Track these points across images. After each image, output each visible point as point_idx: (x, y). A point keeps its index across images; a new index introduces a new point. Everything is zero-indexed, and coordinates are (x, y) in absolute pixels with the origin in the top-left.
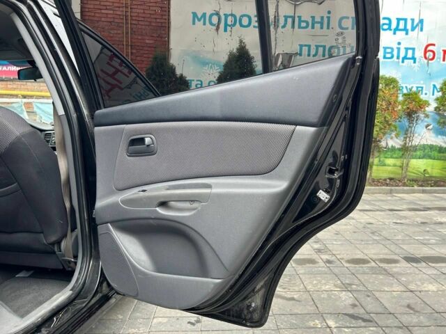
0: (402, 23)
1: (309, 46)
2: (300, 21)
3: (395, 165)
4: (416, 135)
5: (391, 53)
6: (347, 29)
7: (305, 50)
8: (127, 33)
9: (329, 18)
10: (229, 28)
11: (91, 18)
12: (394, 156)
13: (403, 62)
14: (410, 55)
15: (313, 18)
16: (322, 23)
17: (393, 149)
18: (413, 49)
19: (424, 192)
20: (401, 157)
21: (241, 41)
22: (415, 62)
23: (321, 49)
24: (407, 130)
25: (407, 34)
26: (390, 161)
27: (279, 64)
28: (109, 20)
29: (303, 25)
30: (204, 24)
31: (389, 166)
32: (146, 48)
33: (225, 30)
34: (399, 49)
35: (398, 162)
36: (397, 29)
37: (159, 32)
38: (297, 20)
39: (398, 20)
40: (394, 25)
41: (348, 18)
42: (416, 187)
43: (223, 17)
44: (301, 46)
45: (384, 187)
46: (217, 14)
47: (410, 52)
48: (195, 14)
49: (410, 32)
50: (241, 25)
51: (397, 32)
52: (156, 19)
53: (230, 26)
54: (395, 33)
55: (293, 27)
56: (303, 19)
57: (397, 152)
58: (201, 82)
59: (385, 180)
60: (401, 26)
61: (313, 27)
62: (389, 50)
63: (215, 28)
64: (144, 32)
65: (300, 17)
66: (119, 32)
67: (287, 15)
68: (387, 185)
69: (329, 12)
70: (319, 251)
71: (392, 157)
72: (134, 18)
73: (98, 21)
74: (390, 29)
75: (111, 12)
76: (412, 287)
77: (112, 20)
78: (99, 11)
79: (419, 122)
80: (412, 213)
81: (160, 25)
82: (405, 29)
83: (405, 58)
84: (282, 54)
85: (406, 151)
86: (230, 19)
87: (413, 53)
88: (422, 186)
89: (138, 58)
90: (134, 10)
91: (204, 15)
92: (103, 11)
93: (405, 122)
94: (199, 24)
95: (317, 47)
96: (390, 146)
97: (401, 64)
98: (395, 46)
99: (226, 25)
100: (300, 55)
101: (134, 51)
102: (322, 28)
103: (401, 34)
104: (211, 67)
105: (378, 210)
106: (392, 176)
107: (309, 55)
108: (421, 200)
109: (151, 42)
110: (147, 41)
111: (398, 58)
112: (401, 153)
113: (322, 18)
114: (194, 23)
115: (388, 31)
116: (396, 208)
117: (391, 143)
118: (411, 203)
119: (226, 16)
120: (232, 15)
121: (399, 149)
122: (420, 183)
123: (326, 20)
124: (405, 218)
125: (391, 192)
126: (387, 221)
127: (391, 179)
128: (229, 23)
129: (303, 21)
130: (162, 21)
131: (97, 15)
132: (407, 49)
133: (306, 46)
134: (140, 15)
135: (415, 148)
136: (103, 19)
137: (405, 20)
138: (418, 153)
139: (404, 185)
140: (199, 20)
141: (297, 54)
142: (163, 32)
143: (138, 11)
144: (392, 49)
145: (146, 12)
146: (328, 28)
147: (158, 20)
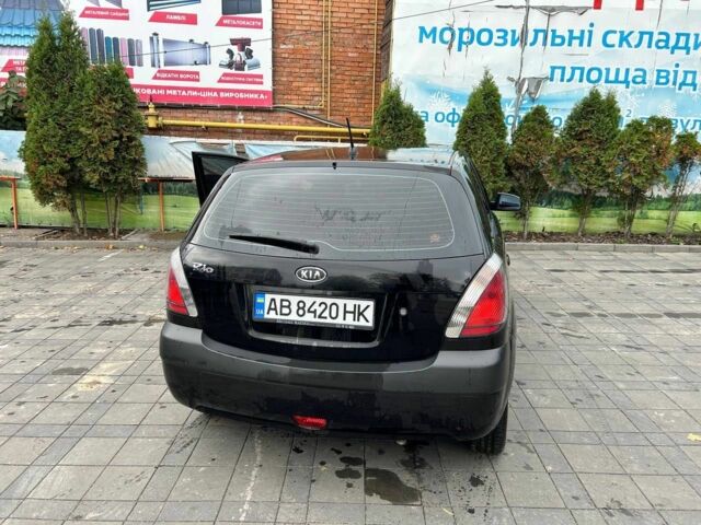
0: (683, 39)
1: (563, 69)
2: (554, 37)
3: (659, 218)
4: (688, 183)
5: (667, 77)
6: (613, 46)
7: (558, 73)
8: (326, 44)
9: (590, 32)
10: (464, 47)
11: (283, 26)
12: (660, 207)
13: (680, 89)
14: (689, 80)
15: (571, 32)
16: (581, 39)
17: (659, 199)
18: (694, 73)
19: (690, 250)
20: (667, 209)
21: (487, 73)
22: (695, 90)
23: (578, 72)
24: (678, 178)
25: (688, 53)
26: (654, 214)
27: (523, 92)
28: (304, 28)
29: (558, 41)
30: (434, 42)
31: (652, 218)
32: (348, 64)
33: (460, 49)
34: (676, 72)
35: (664, 215)
36: (676, 47)
37: (364, 42)
38: (550, 34)
39: (679, 35)
40: (672, 43)
41: (615, 32)
42: (682, 245)
43: (457, 33)
44: (553, 68)
45: (645, 245)
46: (450, 29)
47: (690, 76)
48: (422, 29)
49: (692, 51)
50: (479, 42)
51: (676, 51)
52: (362, 24)
53: (465, 43)
54: (672, 53)
55: (545, 44)
56: (558, 34)
57: (664, 202)
58: (427, 113)
59: (646, 235)
60: (682, 44)
61: (570, 45)
62: (663, 74)
63: (447, 46)
64: (346, 42)
65: (554, 31)
66: (316, 43)
67: (538, 28)
68: (648, 242)
69: (592, 25)
70: (590, 307)
71: (656, 209)
72: (334, 25)
73: (292, 30)
74: (667, 47)
75: (307, 18)
76: (672, 332)
77: (308, 28)
78: (292, 17)
79: (694, 168)
80: (676, 275)
81: (366, 32)
82: (687, 48)
83: (683, 84)
84: (529, 79)
85: (675, 202)
86: (466, 34)
87: (694, 78)
88: (690, 244)
89: (339, 77)
90: (334, 15)
91: (434, 30)
92: (298, 17)
93: (677, 168)
94: (427, 41)
95: (573, 69)
96: (655, 195)
97: (677, 91)
98: (672, 69)
99: (461, 42)
100: (552, 80)
101: (334, 67)
102: (581, 44)
103: (680, 53)
104: (440, 96)
105: (638, 272)
106: (655, 231)
107: (562, 80)
108: (686, 261)
109: (355, 55)
110: (350, 55)
111: (674, 83)
112: (669, 204)
113: (583, 32)
114: (421, 41)
115: (664, 50)
116: (658, 269)
117: (656, 193)
118: (675, 263)
119: (461, 31)
120: (469, 29)
121: (667, 200)
122: (687, 240)
123: (586, 35)
124: (668, 280)
125: (652, 250)
126: (649, 284)
127: (653, 234)
128: (465, 39)
129: (559, 37)
130: (370, 27)
131: (291, 22)
132: (686, 73)
133: (559, 68)
134: (343, 20)
135: (686, 198)
136: (297, 28)
137: (688, 35)
138: (689, 204)
139: (669, 242)
140: (428, 37)
141: (547, 78)
142: (369, 42)
143: (340, 15)
144: (668, 72)
145: (350, 16)
146: (589, 45)
147: (364, 27)
